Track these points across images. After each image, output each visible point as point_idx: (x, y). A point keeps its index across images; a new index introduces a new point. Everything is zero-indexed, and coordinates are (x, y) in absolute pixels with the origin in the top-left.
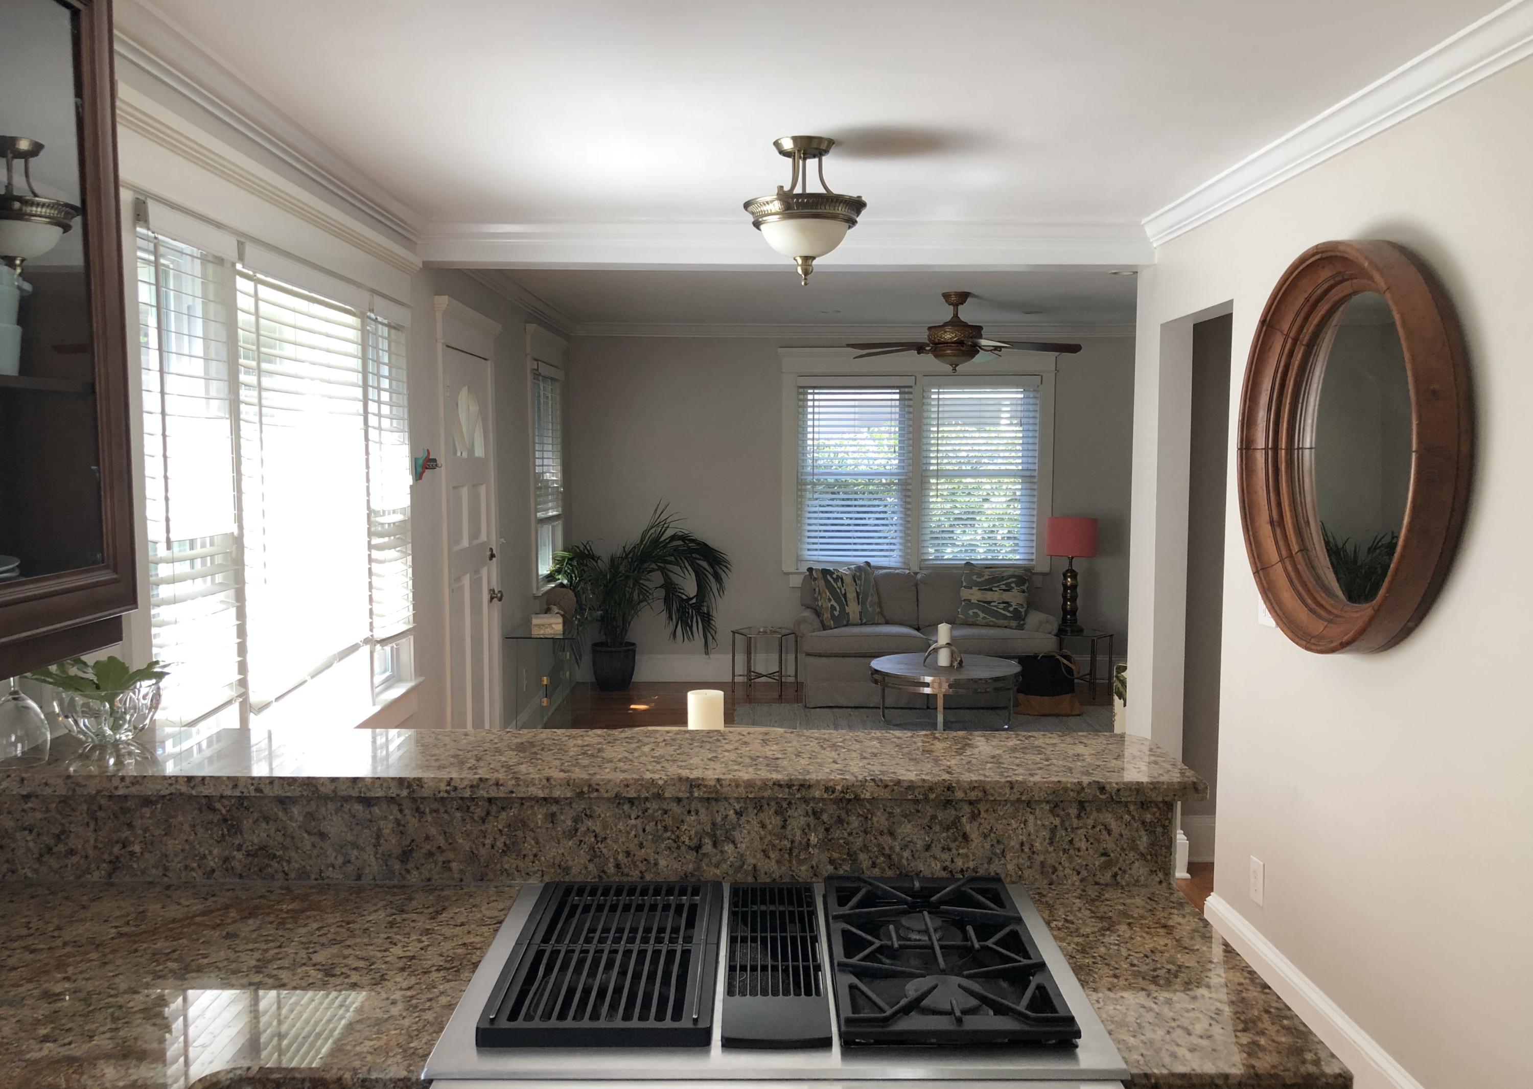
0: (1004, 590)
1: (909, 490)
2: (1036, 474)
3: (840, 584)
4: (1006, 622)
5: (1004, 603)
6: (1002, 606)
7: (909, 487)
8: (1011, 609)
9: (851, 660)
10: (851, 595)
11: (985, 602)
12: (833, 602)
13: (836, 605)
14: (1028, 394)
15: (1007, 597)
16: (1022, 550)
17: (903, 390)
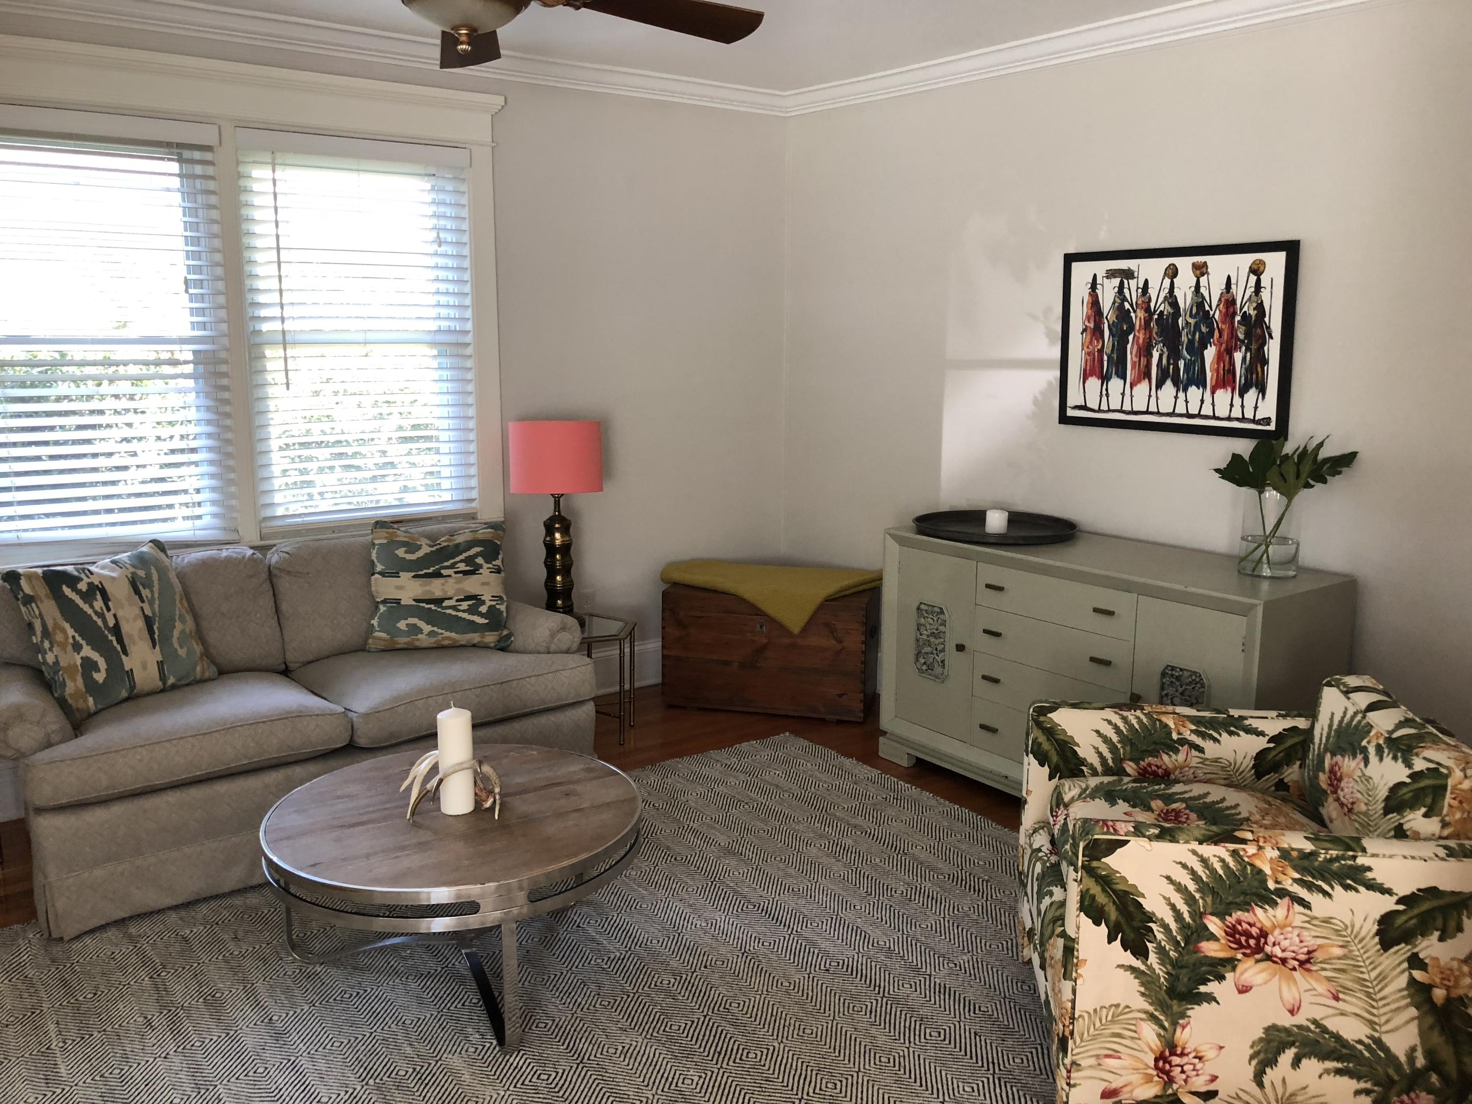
0: (465, 573)
1: (225, 375)
2: (468, 339)
3: (99, 604)
4: (475, 637)
5: (467, 598)
6: (465, 605)
7: (224, 368)
8: (483, 609)
9: (172, 797)
10: (133, 627)
11: (428, 601)
12: (87, 651)
13: (95, 656)
14: (441, 183)
15: (472, 585)
16: (446, 484)
17: (187, 154)
